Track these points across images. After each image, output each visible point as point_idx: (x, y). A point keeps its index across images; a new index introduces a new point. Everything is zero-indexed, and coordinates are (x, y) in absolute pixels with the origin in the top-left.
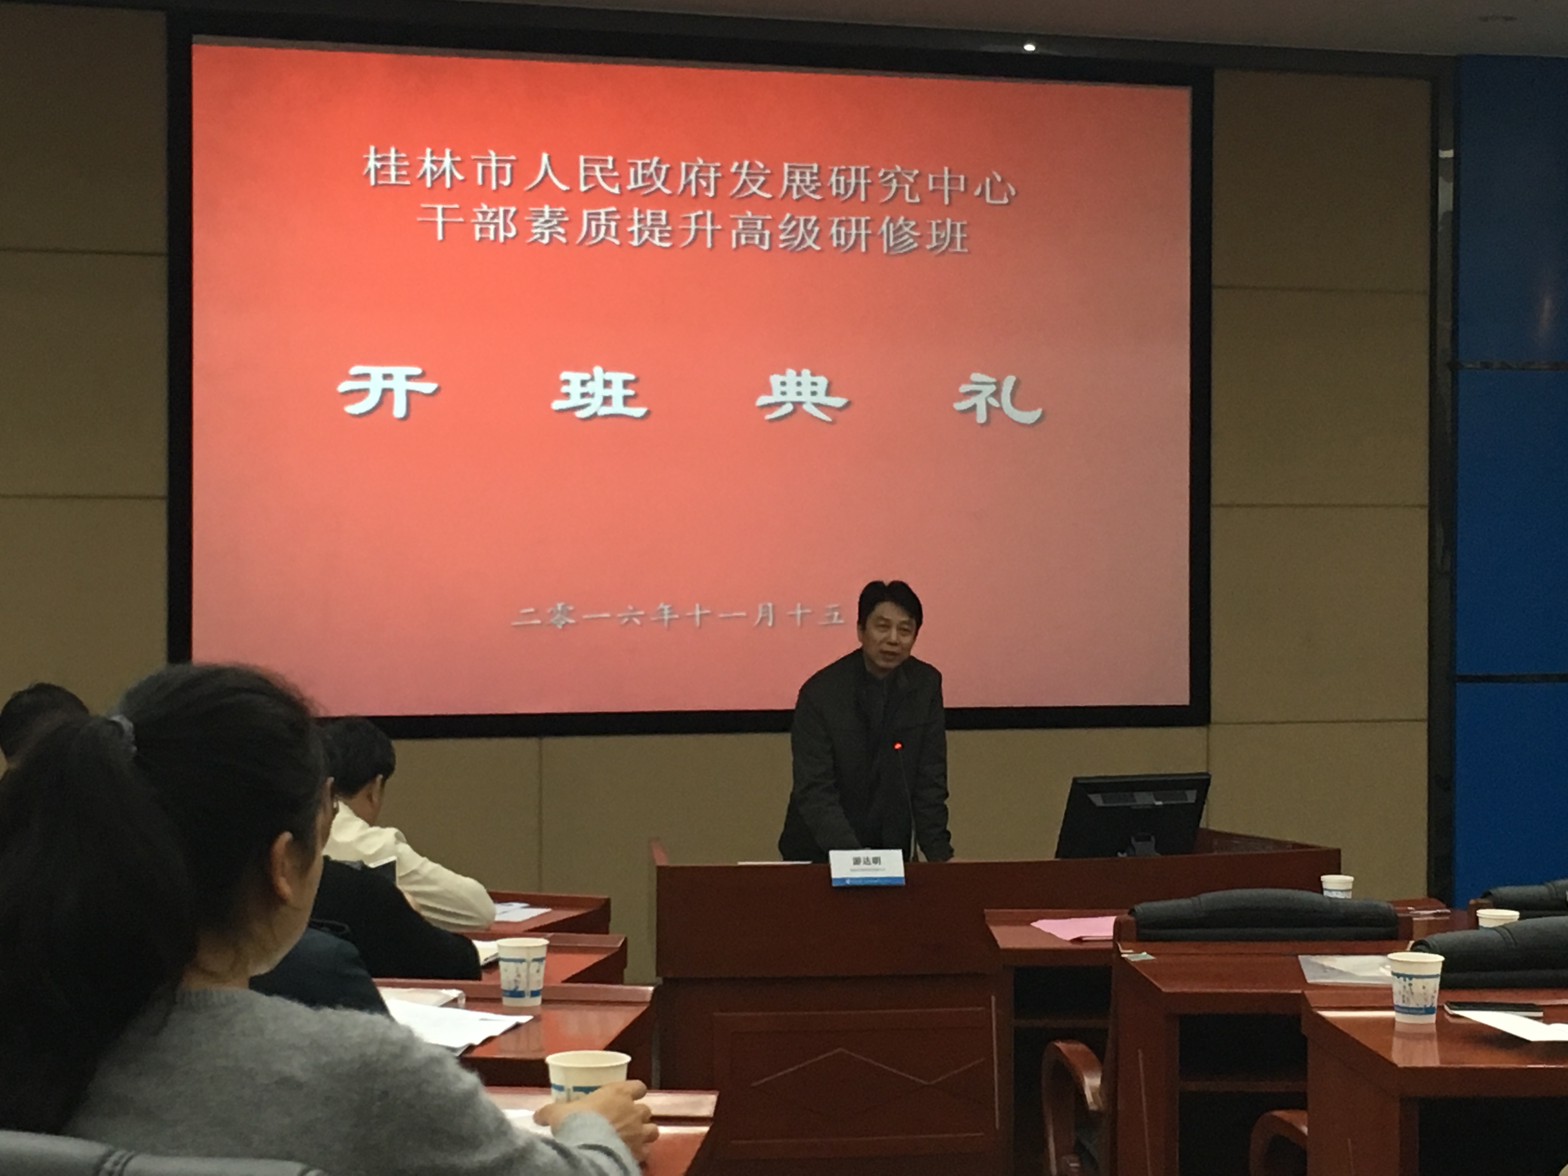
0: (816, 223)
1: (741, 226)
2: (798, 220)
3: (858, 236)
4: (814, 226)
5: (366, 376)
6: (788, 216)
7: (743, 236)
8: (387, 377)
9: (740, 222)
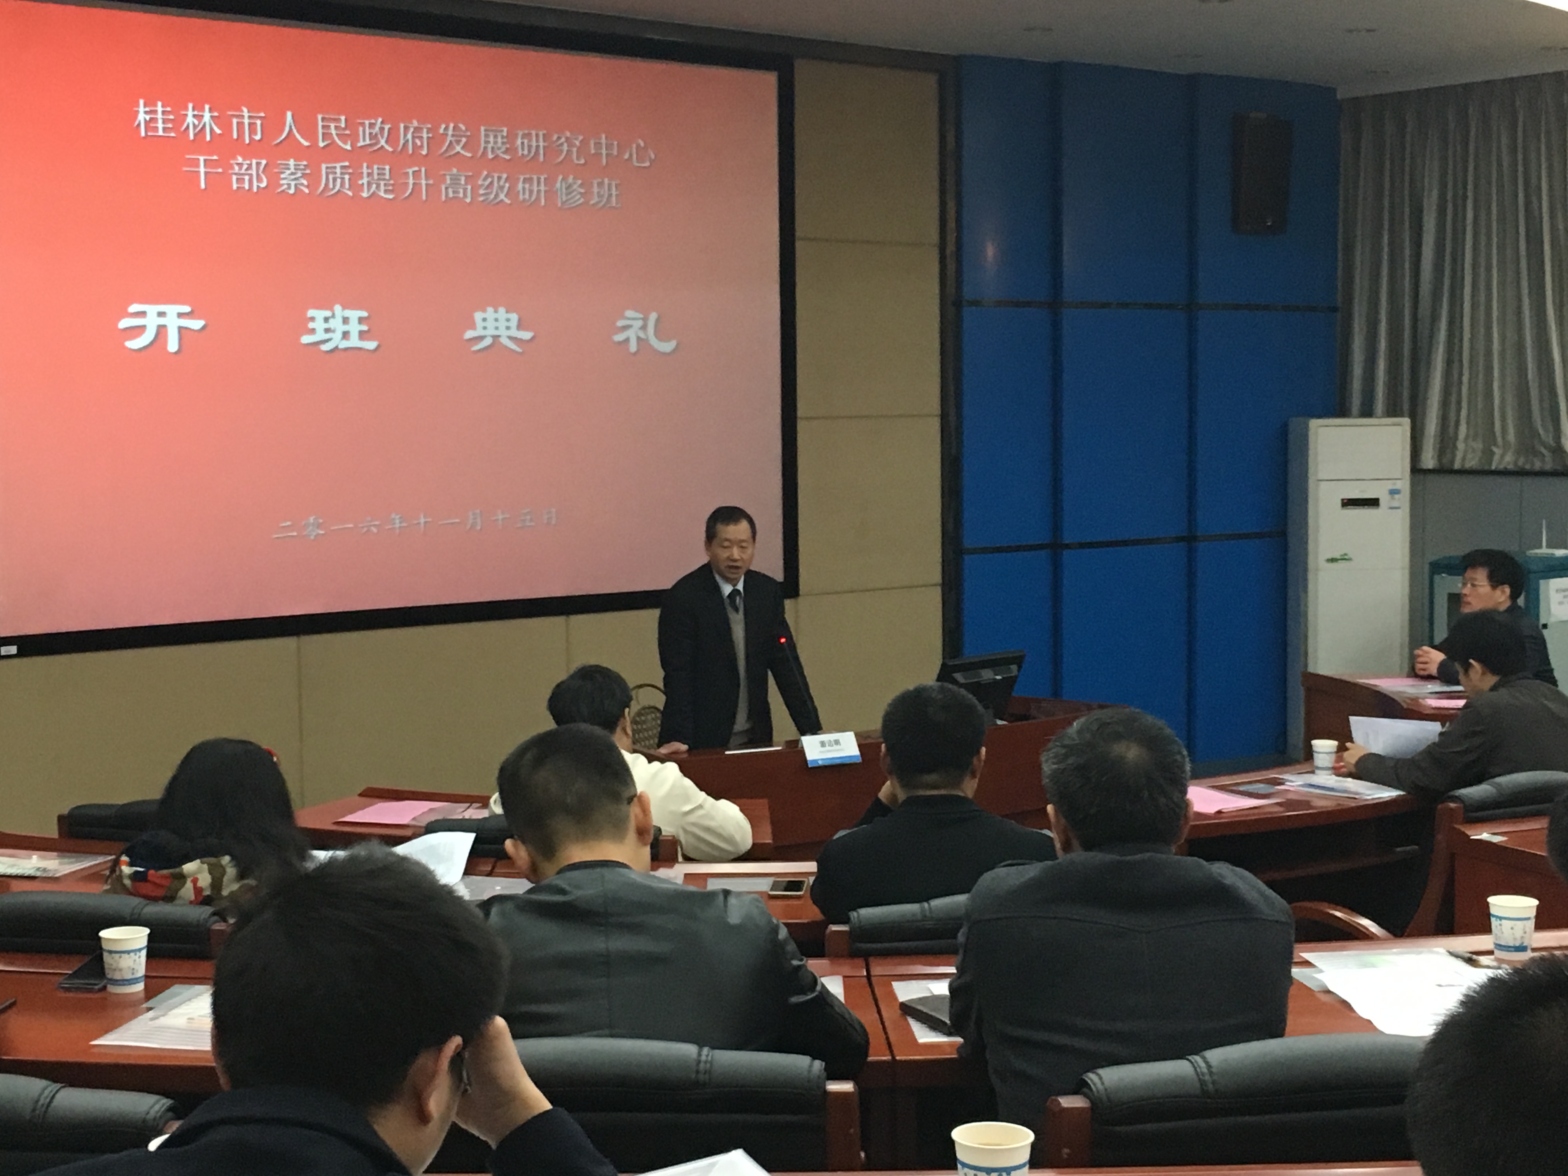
0: (507, 180)
1: (448, 182)
2: (493, 177)
3: (539, 191)
4: (506, 182)
5: (143, 314)
6: (485, 173)
7: (450, 191)
8: (161, 314)
9: (448, 177)
